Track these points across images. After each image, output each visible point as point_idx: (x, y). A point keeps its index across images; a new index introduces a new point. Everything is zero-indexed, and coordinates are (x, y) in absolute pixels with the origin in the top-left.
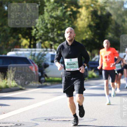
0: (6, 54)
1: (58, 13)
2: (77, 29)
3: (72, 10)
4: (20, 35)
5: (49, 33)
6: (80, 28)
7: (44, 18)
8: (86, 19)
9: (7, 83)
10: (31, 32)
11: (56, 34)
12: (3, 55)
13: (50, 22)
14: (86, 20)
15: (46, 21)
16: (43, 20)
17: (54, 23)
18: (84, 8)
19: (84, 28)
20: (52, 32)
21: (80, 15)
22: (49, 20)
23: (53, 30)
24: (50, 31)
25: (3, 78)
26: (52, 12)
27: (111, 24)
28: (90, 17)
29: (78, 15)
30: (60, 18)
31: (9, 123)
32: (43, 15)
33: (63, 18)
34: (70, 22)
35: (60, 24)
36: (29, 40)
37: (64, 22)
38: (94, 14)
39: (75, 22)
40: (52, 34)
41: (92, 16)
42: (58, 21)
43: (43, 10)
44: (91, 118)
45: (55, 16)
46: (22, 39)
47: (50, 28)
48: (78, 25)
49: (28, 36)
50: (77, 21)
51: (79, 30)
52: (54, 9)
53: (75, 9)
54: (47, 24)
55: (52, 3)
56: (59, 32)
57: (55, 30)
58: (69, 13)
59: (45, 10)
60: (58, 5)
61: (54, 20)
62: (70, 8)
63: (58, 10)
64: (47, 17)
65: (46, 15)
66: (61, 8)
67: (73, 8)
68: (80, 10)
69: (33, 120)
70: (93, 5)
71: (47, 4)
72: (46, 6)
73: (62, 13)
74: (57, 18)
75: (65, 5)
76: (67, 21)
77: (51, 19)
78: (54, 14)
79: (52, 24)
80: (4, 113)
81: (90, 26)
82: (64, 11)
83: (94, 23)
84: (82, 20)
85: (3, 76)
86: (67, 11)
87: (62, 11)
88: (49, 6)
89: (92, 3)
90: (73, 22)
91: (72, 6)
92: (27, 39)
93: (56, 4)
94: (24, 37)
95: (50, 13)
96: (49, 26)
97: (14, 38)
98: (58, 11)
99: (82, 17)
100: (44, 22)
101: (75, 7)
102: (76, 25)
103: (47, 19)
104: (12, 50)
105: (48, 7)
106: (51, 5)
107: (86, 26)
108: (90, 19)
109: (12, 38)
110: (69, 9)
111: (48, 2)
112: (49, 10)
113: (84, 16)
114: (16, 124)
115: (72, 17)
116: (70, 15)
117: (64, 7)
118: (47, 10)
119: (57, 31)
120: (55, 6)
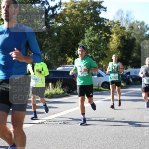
0: (56, 69)
1: (96, 38)
2: (110, 50)
3: (105, 36)
4: (66, 55)
5: (88, 53)
6: (112, 49)
7: (85, 42)
8: (116, 42)
9: (56, 91)
10: (75, 52)
11: (93, 53)
12: (54, 70)
13: (89, 45)
14: (116, 44)
15: (86, 44)
16: (84, 43)
17: (92, 46)
18: (115, 34)
19: (115, 49)
20: (90, 52)
21: (112, 39)
22: (88, 43)
23: (91, 51)
24: (89, 51)
25: (54, 87)
26: (91, 37)
27: (135, 46)
28: (119, 41)
29: (110, 39)
30: (96, 42)
32: (84, 40)
33: (99, 42)
34: (104, 45)
35: (97, 46)
36: (73, 58)
37: (100, 45)
38: (123, 38)
39: (108, 45)
40: (90, 54)
41: (121, 40)
42: (95, 44)
43: (84, 35)
44: (120, 118)
45: (93, 40)
46: (68, 58)
47: (89, 50)
48: (110, 47)
49: (72, 55)
50: (110, 44)
51: (111, 50)
52: (92, 35)
53: (108, 35)
54: (87, 46)
55: (91, 30)
56: (96, 52)
57: (93, 51)
58: (103, 38)
59: (85, 36)
60: (95, 32)
61: (92, 43)
62: (104, 34)
63: (95, 35)
64: (87, 41)
65: (86, 40)
67: (106, 34)
68: (112, 36)
70: (121, 32)
71: (87, 31)
72: (86, 33)
73: (98, 38)
74: (94, 42)
75: (101, 32)
76: (102, 44)
77: (90, 43)
78: (92, 39)
79: (91, 46)
80: (55, 114)
81: (119, 48)
82: (100, 36)
83: (122, 46)
84: (113, 43)
85: (54, 86)
86: (102, 37)
87: (98, 36)
88: (89, 33)
89: (121, 31)
90: (106, 45)
92: (71, 57)
93: (93, 31)
94: (69, 56)
95: (89, 38)
96: (88, 48)
97: (62, 57)
98: (95, 37)
99: (113, 41)
100: (84, 45)
101: (108, 34)
102: (109, 47)
103: (87, 43)
104: (60, 65)
105: (87, 34)
106: (90, 32)
107: (116, 48)
108: (119, 42)
109: (60, 57)
110: (103, 35)
111: (88, 30)
112: (88, 36)
113: (115, 40)
114: (63, 122)
115: (105, 41)
117: (99, 33)
118: (87, 36)
119: (94, 51)
120: (93, 32)
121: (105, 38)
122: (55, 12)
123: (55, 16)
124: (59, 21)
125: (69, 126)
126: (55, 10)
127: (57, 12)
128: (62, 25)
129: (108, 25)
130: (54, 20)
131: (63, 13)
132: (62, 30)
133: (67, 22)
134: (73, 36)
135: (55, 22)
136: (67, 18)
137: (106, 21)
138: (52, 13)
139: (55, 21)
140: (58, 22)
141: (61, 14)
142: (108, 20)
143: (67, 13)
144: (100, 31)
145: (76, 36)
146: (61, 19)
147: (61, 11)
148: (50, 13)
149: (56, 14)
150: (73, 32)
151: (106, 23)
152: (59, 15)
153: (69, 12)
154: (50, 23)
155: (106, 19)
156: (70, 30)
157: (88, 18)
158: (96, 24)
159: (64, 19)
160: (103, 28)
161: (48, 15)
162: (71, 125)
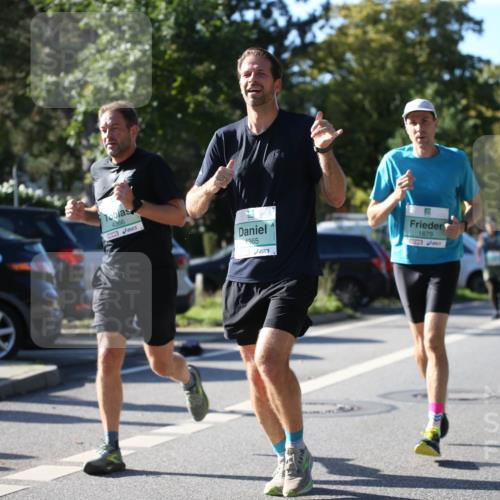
1: (447, 123)
3: (480, 115)
29: (496, 127)
31: (323, 404)
33: (458, 137)
46: (353, 189)
53: (489, 113)
58: (471, 122)
60: (446, 101)
62: (475, 109)
66: (452, 110)
67: (483, 109)
69: (385, 396)
73: (455, 123)
75: (464, 102)
80: (309, 378)
82: (460, 117)
86: (467, 118)
87: (454, 117)
91: (482, 104)
92: (364, 189)
93: (439, 100)
94: (359, 185)
101: (488, 107)
104: (328, 216)
110: (473, 113)
114: (339, 406)
115: (480, 131)
116: (475, 127)
117: (460, 107)
121: (478, 122)
122: (309, 38)
123: (310, 49)
124: (323, 65)
125: (357, 419)
126: (310, 30)
127: (314, 36)
128: (335, 79)
129: (489, 77)
130: (306, 65)
131: (335, 39)
132: (333, 98)
133: (351, 71)
134: (370, 116)
135: (309, 71)
136: (349, 56)
137: (481, 65)
138: (298, 41)
139: (312, 67)
140: (322, 71)
141: (329, 45)
142: (488, 62)
143: (351, 40)
144: (464, 97)
145: (380, 115)
146: (331, 61)
147: (330, 35)
148: (293, 42)
149: (313, 44)
150: (371, 102)
151: (481, 71)
152: (324, 46)
153: (357, 37)
154: (294, 74)
155: (480, 60)
156: (360, 96)
157: (421, 56)
158: (447, 77)
159: (340, 60)
160: (471, 91)
161: (285, 49)
162: (366, 417)
